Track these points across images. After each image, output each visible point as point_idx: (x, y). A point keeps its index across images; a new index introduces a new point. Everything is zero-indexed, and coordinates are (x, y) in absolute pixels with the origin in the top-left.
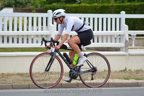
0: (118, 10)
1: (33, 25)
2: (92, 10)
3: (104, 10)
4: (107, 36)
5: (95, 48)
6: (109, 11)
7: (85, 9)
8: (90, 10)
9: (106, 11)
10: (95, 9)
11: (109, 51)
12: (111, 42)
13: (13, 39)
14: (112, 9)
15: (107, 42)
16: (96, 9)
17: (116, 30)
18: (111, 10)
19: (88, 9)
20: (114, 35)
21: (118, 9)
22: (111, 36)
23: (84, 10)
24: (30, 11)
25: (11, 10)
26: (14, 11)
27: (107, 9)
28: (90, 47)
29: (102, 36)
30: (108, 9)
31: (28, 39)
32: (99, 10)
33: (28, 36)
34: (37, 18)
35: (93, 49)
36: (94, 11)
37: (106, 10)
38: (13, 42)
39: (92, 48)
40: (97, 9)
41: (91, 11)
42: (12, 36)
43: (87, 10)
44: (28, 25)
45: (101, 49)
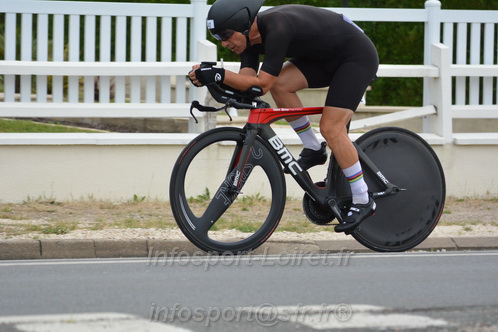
4: (143, 80)
5: (103, 119)
11: (151, 131)
12: (158, 100)
15: (143, 98)
17: (174, 59)
20: (168, 77)
22: (159, 80)
28: (83, 119)
29: (128, 81)
35: (95, 124)
39: (89, 122)
45: (123, 124)
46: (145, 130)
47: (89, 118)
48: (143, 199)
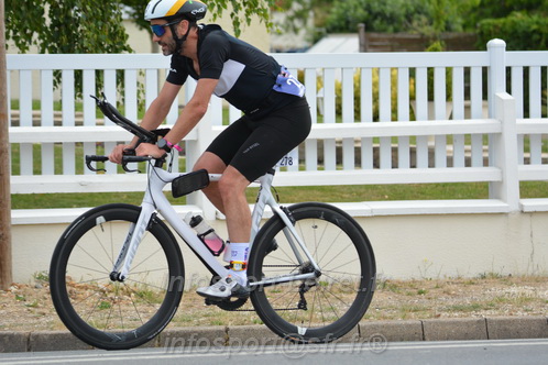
1: (431, 98)
13: (358, 151)
24: (421, 44)
25: (350, 43)
26: (364, 48)
31: (413, 152)
33: (413, 139)
34: (449, 72)
38: (358, 162)
42: (357, 141)
44: (412, 98)
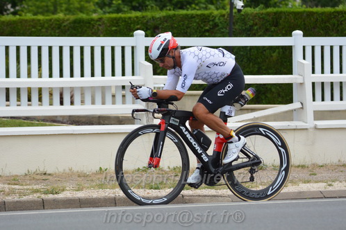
0: (114, 28)
2: (52, 29)
3: (80, 30)
4: (93, 89)
5: (70, 116)
6: (93, 30)
7: (34, 27)
8: (47, 29)
9: (86, 31)
10: (59, 28)
11: (104, 124)
14: (100, 28)
16: (62, 28)
18: (98, 30)
19: (42, 26)
21: (114, 26)
22: (103, 89)
23: (33, 30)
27: (89, 27)
28: (56, 117)
29: (82, 91)
30: (91, 26)
32: (68, 29)
35: (65, 121)
36: (57, 31)
37: (85, 28)
39: (61, 119)
40: (65, 26)
41: (49, 32)
43: (40, 30)
45: (84, 120)
46: (99, 124)
47: (61, 116)
48: (106, 170)
